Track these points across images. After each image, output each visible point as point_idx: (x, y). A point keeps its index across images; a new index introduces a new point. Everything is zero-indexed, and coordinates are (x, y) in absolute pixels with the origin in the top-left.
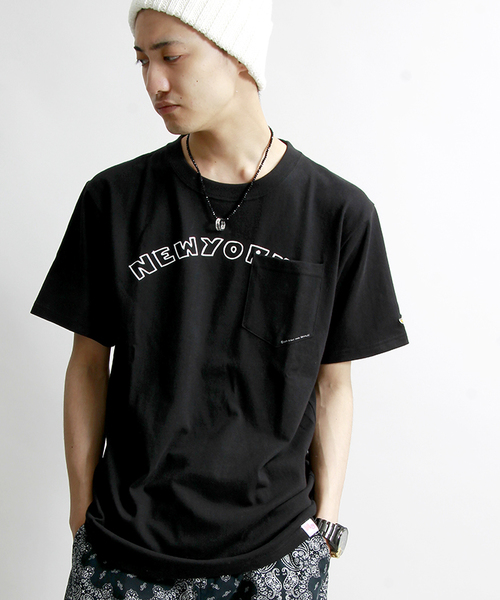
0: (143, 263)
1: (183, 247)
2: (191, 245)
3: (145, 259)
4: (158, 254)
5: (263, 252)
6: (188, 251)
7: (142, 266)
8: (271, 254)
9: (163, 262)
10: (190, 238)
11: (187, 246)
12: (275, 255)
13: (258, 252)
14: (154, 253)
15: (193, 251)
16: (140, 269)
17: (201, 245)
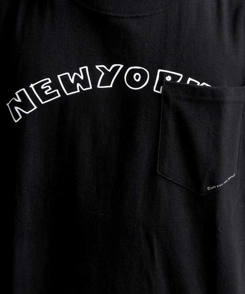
0: (19, 100)
1: (72, 81)
2: (82, 77)
3: (22, 95)
4: (38, 88)
5: (175, 78)
6: (78, 85)
7: (18, 104)
8: (185, 79)
9: (45, 97)
10: (81, 69)
11: (77, 79)
12: (190, 79)
13: (169, 78)
14: (32, 86)
15: (85, 83)
16: (16, 108)
17: (95, 75)
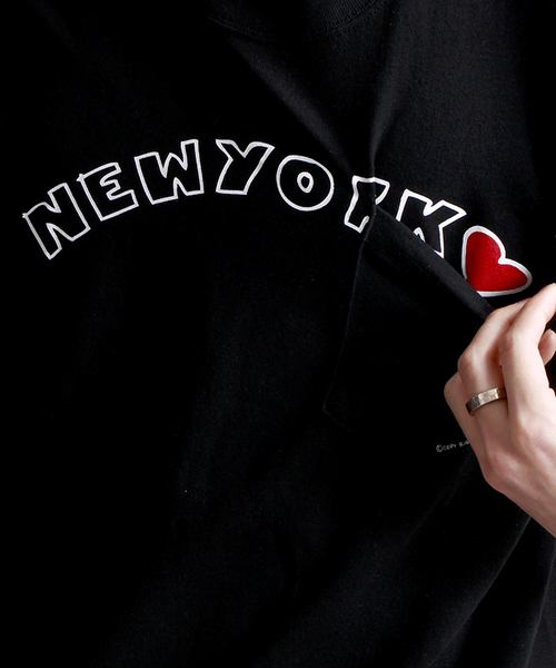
0: (56, 209)
4: (93, 183)
8: (395, 194)
10: (183, 145)
11: (174, 169)
12: (408, 194)
14: (81, 178)
15: (191, 182)
16: (51, 227)
